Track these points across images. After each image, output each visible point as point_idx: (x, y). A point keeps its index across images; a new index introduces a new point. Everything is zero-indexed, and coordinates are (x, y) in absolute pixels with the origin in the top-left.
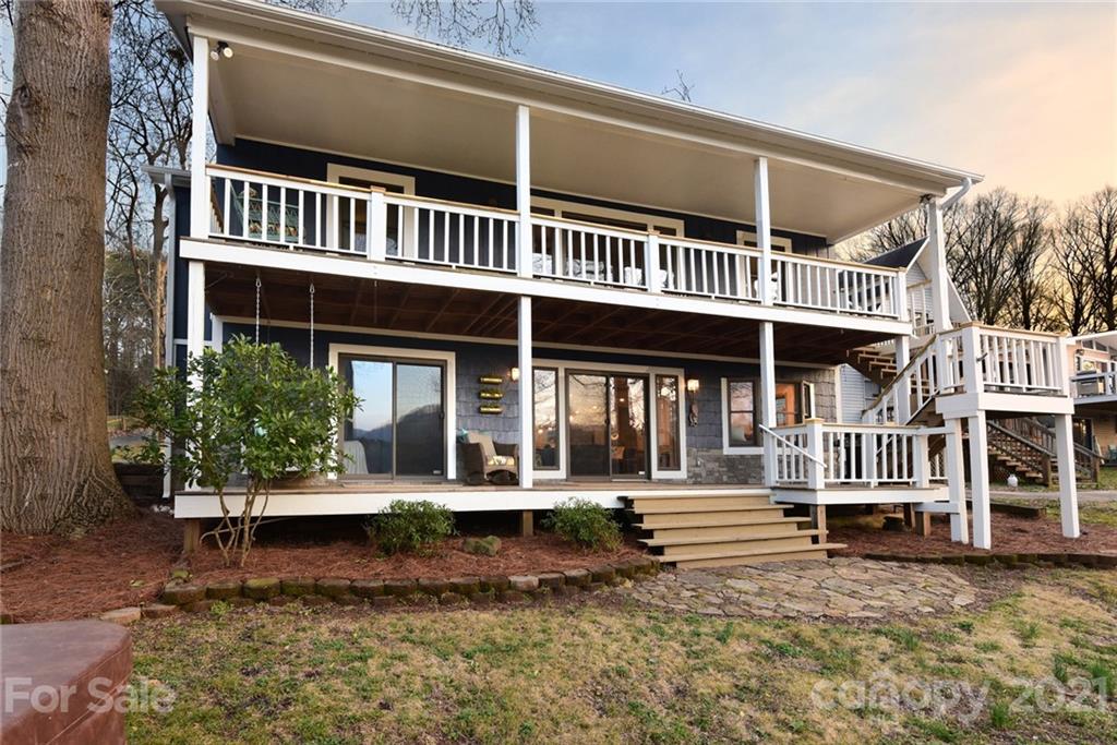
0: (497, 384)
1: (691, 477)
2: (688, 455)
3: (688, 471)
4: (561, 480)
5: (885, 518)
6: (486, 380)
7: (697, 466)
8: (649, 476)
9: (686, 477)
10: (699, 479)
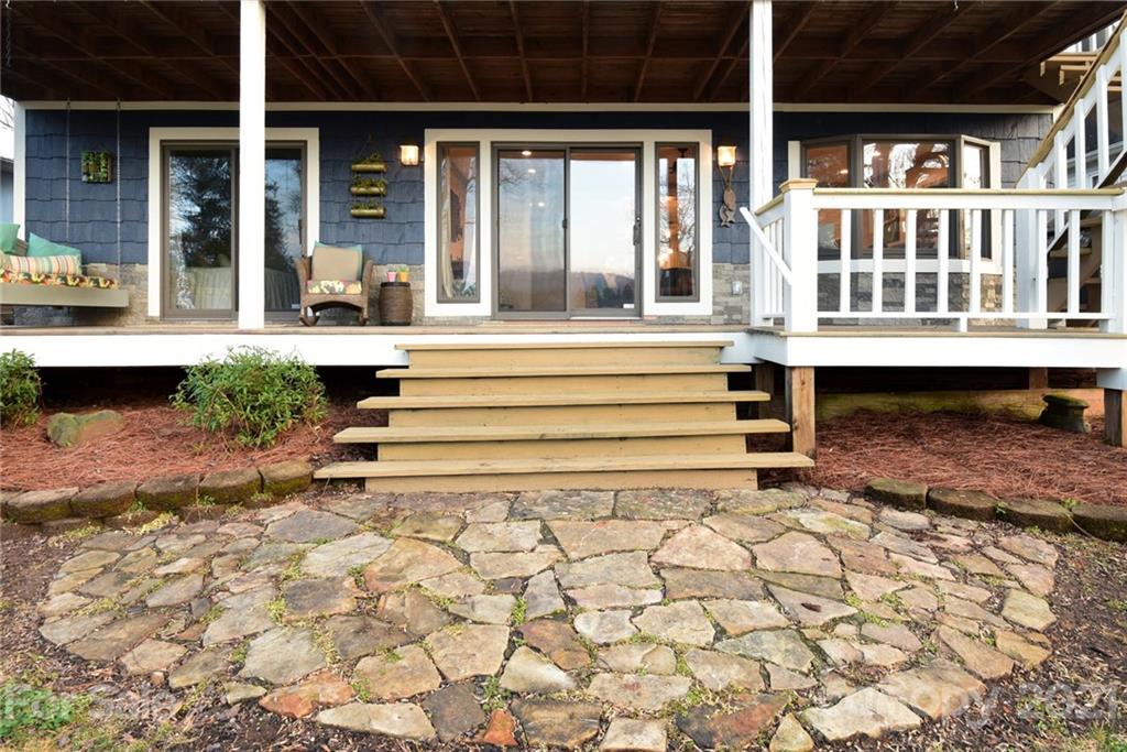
0: (378, 172)
1: (722, 313)
2: (716, 275)
3: (715, 303)
4: (483, 318)
5: (1047, 399)
6: (359, 166)
7: (732, 294)
8: (639, 312)
9: (711, 313)
10: (736, 317)
